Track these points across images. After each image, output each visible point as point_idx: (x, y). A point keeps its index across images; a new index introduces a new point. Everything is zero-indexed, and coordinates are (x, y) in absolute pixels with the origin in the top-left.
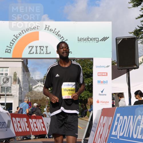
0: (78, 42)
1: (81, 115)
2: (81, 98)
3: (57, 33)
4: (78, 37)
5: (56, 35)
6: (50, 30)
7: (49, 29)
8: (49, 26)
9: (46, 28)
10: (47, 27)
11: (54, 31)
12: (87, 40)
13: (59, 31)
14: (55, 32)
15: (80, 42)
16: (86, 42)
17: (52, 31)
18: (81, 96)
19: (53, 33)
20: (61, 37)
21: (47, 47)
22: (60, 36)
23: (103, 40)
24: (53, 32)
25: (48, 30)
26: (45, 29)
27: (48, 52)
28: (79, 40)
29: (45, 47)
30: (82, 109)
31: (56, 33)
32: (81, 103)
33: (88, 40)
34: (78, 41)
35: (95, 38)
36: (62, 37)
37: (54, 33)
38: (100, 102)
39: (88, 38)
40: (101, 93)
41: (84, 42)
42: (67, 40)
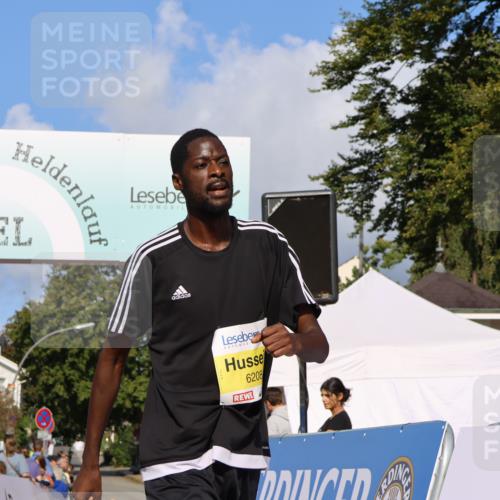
0: (132, 207)
1: (133, 464)
2: (136, 405)
3: (59, 173)
4: (132, 189)
5: (55, 177)
6: (34, 161)
7: (30, 159)
8: (29, 147)
9: (17, 155)
10: (24, 148)
11: (48, 164)
12: (164, 199)
13: (65, 166)
14: (51, 170)
15: (139, 207)
16: (158, 207)
17: (41, 163)
18: (135, 397)
19: (44, 170)
20: (70, 188)
21: (18, 221)
22: (69, 184)
24: (43, 166)
25: (25, 160)
26: (16, 157)
27: (22, 241)
28: (135, 198)
29: (11, 221)
30: (136, 443)
31: (55, 172)
32: (134, 424)
33: (167, 201)
34: (132, 201)
36: (77, 187)
37: (48, 170)
39: (167, 194)
41: (151, 208)
42: (92, 197)
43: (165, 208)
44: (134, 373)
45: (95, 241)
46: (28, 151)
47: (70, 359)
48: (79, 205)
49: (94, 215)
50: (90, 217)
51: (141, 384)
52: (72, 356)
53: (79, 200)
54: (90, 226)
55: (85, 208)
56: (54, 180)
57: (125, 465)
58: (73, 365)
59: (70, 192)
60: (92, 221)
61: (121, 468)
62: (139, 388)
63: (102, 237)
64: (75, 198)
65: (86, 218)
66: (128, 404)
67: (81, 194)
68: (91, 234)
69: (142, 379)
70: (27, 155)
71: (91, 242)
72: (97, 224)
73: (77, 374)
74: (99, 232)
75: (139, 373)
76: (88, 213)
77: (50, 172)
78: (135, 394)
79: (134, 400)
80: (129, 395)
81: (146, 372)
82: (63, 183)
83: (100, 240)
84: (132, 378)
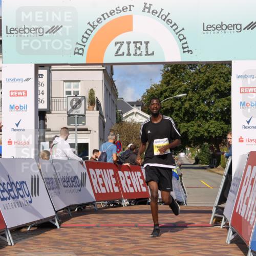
0: (204, 33)
1: (210, 163)
2: (210, 134)
3: (166, 17)
4: (204, 24)
5: (164, 20)
6: (153, 12)
8: (150, 5)
9: (144, 9)
12: (221, 28)
13: (169, 14)
14: (162, 16)
15: (207, 33)
16: (218, 33)
17: (156, 13)
19: (158, 16)
21: (147, 43)
22: (171, 23)
23: (250, 27)
24: (158, 15)
25: (149, 12)
27: (149, 53)
28: (205, 29)
29: (143, 43)
30: (211, 153)
31: (164, 17)
32: (209, 144)
33: (222, 29)
34: (204, 30)
35: (234, 25)
36: (175, 24)
37: (160, 16)
38: (244, 140)
39: (222, 25)
40: (246, 125)
41: (214, 33)
42: (183, 29)
43: (221, 33)
44: (208, 118)
45: (186, 52)
46: (150, 7)
47: (175, 112)
48: (177, 33)
49: (185, 38)
50: (182, 40)
51: (211, 124)
52: (176, 110)
53: (177, 31)
54: (183, 44)
55: (180, 35)
56: (163, 21)
57: (206, 164)
58: (177, 115)
59: (172, 27)
60: (184, 41)
61: (204, 165)
62: (211, 126)
63: (189, 49)
64: (174, 30)
65: (181, 40)
66: (206, 134)
67: (177, 28)
68: (183, 48)
69: (212, 121)
70: (149, 9)
71: (184, 52)
72: (186, 43)
73: (179, 119)
74: (188, 47)
75: (211, 118)
76: (181, 37)
77: (161, 17)
78: (209, 129)
79: (209, 132)
80: (206, 130)
81: (214, 118)
82: (168, 23)
83: (188, 51)
84: (207, 121)
